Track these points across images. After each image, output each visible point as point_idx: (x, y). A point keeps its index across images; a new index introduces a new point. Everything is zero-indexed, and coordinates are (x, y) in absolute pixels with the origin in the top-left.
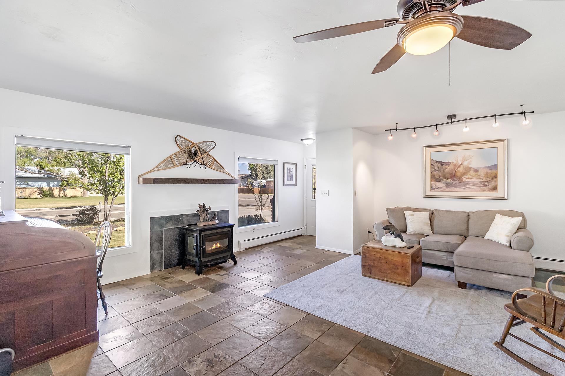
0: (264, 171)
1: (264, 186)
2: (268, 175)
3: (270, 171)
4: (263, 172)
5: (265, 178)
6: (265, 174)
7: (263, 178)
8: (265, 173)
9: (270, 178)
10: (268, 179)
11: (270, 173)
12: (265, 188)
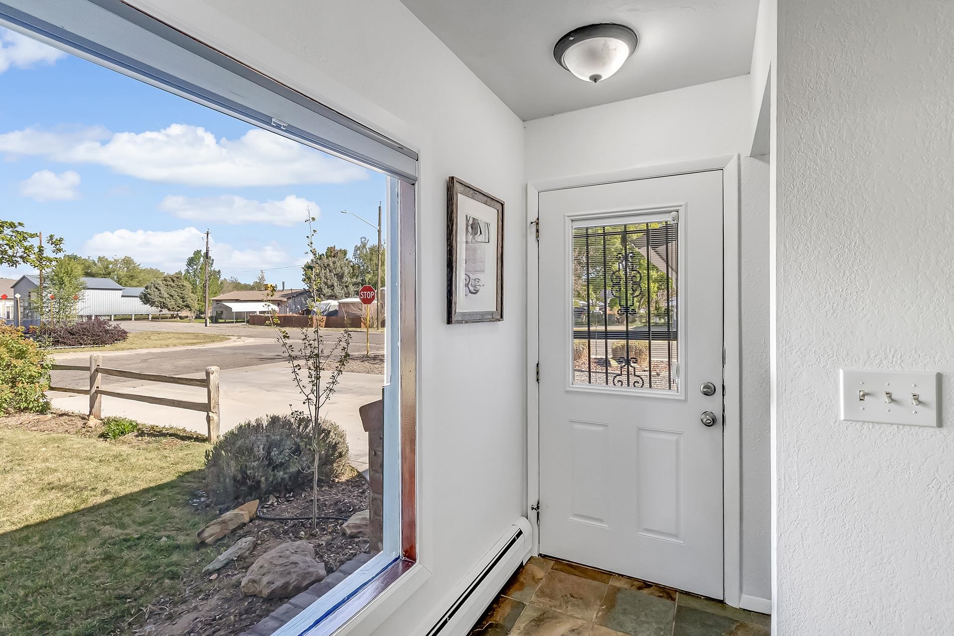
0: (335, 284)
1: (335, 313)
2: (342, 291)
3: (347, 284)
4: (333, 285)
5: (336, 297)
6: (337, 290)
7: (333, 297)
8: (337, 288)
9: (347, 297)
10: (343, 299)
11: (347, 287)
12: (337, 316)
